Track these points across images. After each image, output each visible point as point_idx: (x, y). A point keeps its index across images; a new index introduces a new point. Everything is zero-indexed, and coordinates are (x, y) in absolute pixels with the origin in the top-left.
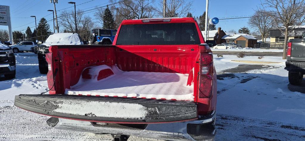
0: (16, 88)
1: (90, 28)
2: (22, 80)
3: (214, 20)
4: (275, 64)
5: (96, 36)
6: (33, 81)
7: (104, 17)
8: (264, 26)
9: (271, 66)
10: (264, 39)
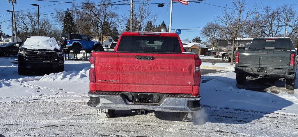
0: (7, 87)
1: (47, 30)
2: (9, 80)
3: (177, 31)
4: (226, 69)
5: (66, 40)
6: (20, 82)
7: (64, 20)
8: (213, 36)
9: (222, 71)
10: (214, 48)
